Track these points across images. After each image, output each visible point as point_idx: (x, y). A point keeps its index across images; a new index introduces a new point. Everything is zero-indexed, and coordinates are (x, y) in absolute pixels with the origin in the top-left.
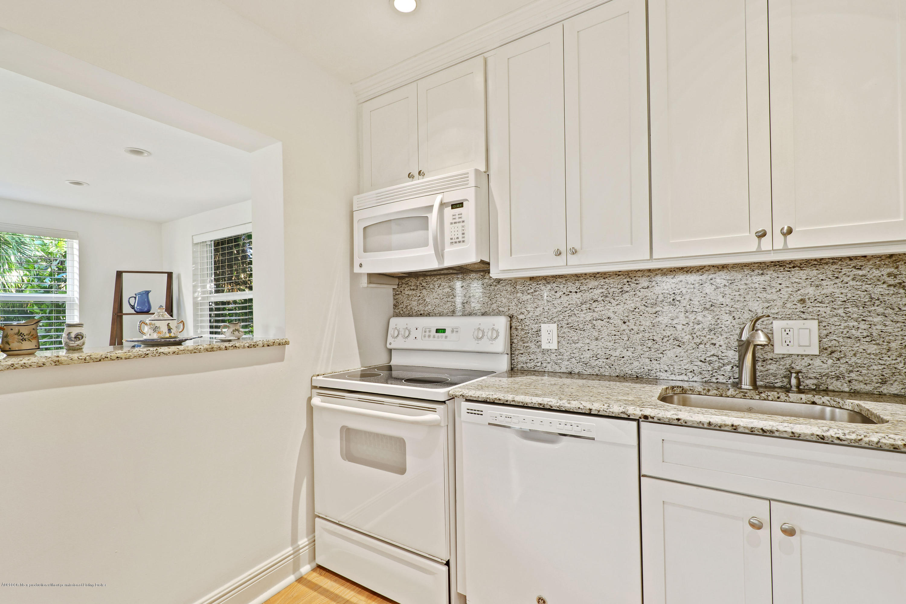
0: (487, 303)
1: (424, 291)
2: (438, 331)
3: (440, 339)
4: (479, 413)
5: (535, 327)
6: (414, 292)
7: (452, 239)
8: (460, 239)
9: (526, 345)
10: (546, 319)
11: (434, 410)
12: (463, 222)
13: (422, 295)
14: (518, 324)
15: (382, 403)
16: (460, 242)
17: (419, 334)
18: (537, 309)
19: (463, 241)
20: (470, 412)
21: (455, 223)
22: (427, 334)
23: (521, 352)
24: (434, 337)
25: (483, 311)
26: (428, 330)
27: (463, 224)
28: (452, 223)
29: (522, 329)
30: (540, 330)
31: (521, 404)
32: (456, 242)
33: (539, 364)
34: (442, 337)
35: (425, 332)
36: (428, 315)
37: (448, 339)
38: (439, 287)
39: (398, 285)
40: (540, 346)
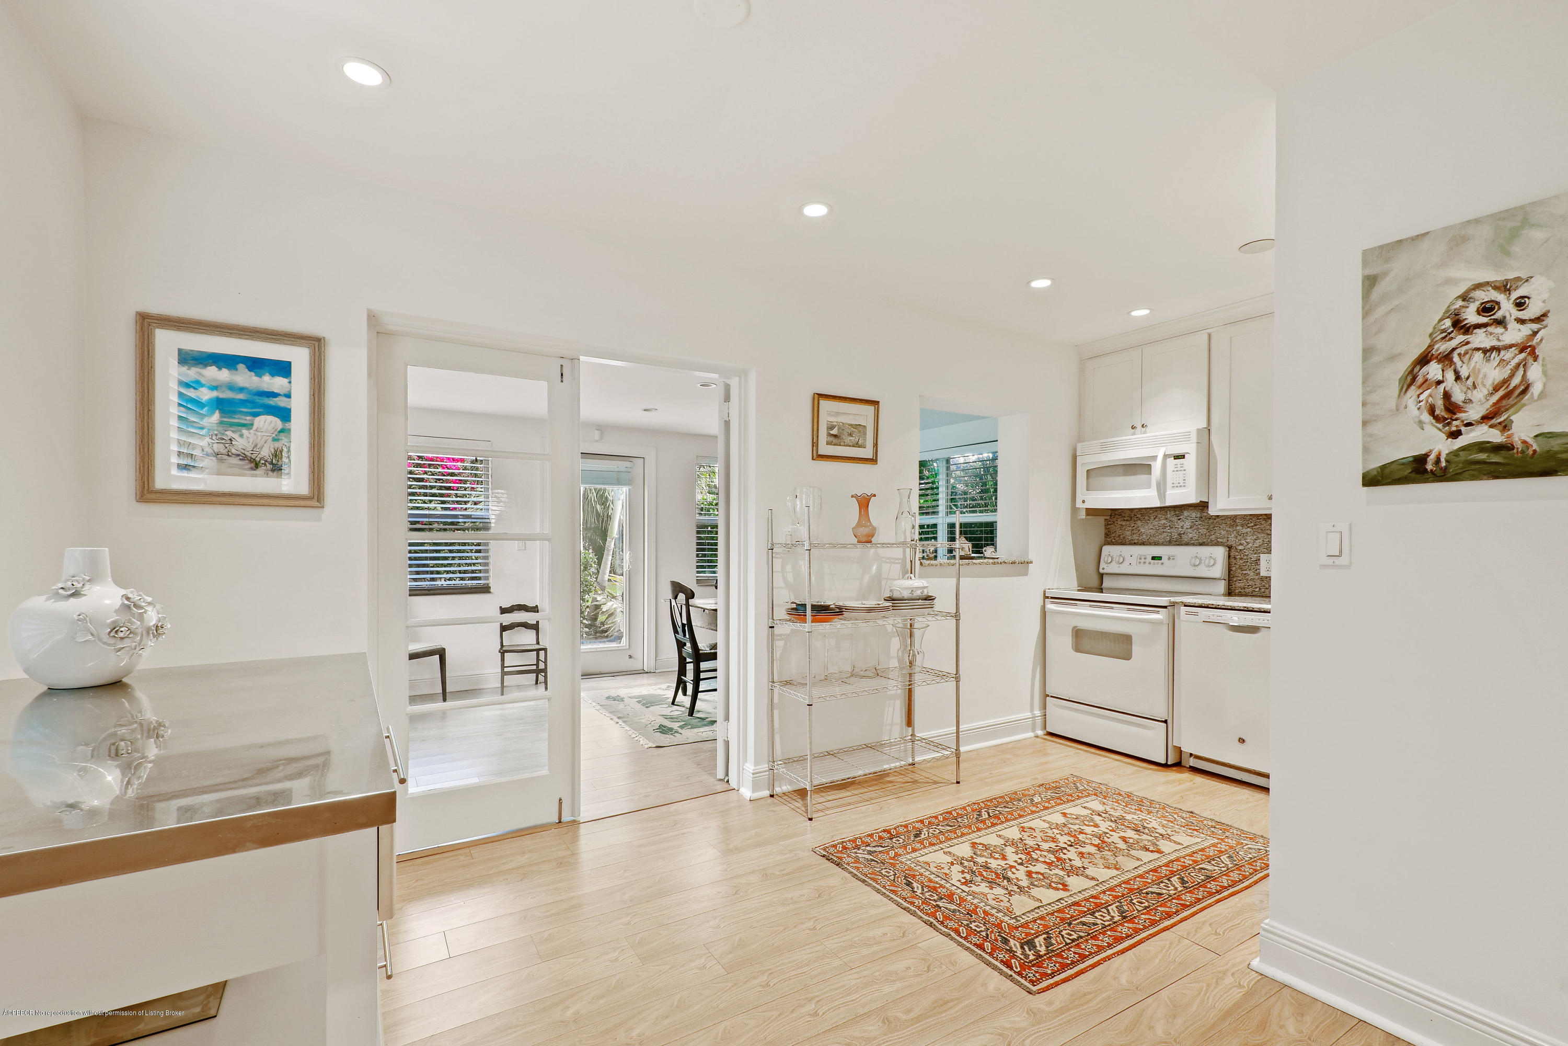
0: (1205, 534)
1: (1139, 523)
2: (1153, 558)
3: (1156, 565)
4: (1196, 614)
5: (1254, 557)
6: (1128, 523)
7: (1173, 484)
8: (1183, 485)
9: (1244, 572)
10: (1265, 550)
11: (1158, 612)
12: (1185, 470)
13: (1136, 526)
14: (1237, 554)
15: (1112, 608)
16: (1181, 486)
17: (1133, 561)
18: (1257, 541)
19: (1184, 486)
20: (1188, 613)
21: (1177, 471)
22: (1142, 561)
23: (1239, 578)
24: (1150, 563)
25: (1200, 541)
26: (1143, 557)
27: (1185, 472)
28: (1174, 471)
29: (1241, 559)
30: (1259, 560)
31: (1229, 608)
32: (1177, 487)
33: (1257, 589)
34: (1158, 564)
35: (1140, 559)
36: (1143, 544)
37: (1164, 565)
38: (1155, 518)
39: (1111, 515)
40: (1259, 574)
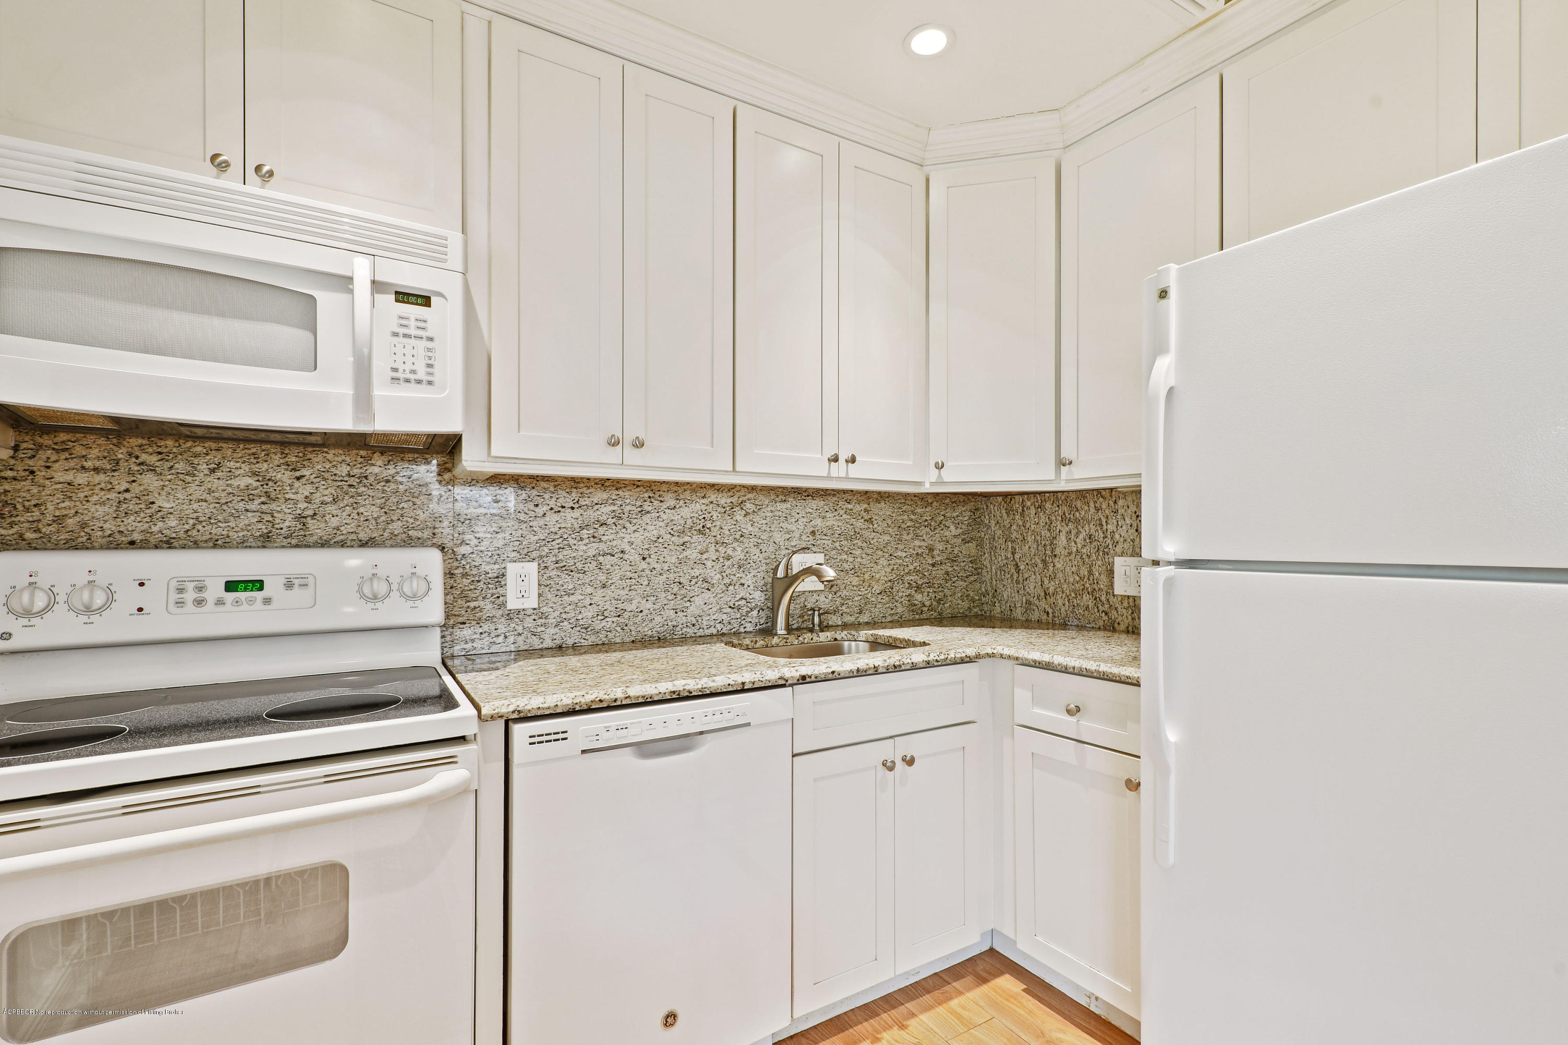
0: (376, 519)
1: (149, 480)
2: (231, 586)
3: (245, 606)
4: (561, 737)
5: (493, 569)
6: (102, 477)
7: (395, 370)
8: (421, 375)
9: (472, 604)
10: (514, 554)
11: (450, 761)
12: (431, 339)
13: (136, 489)
14: (456, 564)
16: (419, 382)
17: (152, 598)
18: (500, 536)
19: (430, 383)
20: (536, 740)
21: (405, 336)
22: (190, 595)
23: (461, 619)
24: (220, 602)
25: (363, 536)
26: (190, 586)
27: (430, 344)
28: (396, 334)
29: (465, 575)
30: (503, 575)
32: (407, 381)
33: (501, 639)
34: (251, 602)
35: (181, 590)
36: (168, 544)
37: (274, 605)
38: (213, 471)
39: (16, 448)
40: (504, 604)
